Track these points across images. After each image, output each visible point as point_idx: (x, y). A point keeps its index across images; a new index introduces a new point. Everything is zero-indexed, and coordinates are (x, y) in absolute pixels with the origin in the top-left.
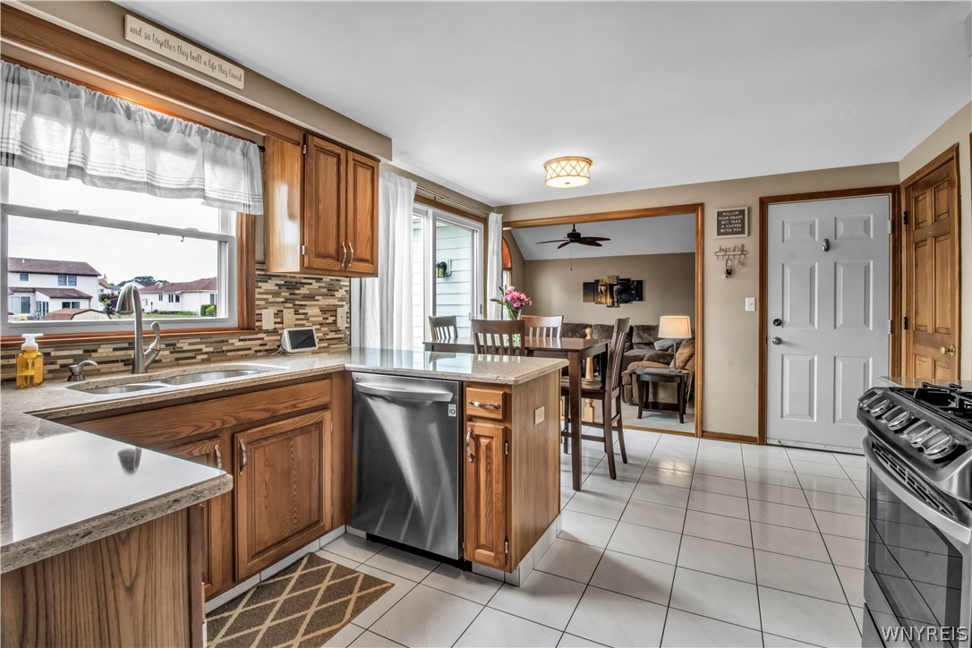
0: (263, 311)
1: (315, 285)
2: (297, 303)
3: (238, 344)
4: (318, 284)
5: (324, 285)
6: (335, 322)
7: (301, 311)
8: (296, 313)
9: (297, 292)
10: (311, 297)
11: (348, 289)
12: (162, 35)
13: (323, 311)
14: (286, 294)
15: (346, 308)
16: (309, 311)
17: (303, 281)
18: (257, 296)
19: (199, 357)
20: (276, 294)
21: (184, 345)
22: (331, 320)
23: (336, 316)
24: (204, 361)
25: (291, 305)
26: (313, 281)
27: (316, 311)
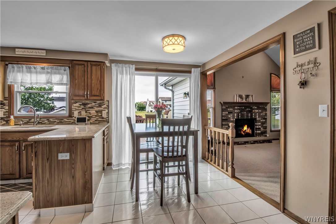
0: (74, 112)
1: (94, 104)
2: (86, 109)
3: (66, 120)
4: (95, 104)
5: (97, 104)
6: (102, 115)
7: (88, 112)
8: (86, 112)
9: (86, 106)
10: (92, 108)
11: (108, 105)
12: (23, 50)
13: (97, 112)
14: (83, 107)
15: (107, 111)
16: (91, 112)
17: (89, 103)
18: (73, 108)
19: (55, 123)
20: (79, 107)
21: (51, 120)
22: (100, 114)
23: (102, 113)
24: (56, 124)
25: (84, 110)
26: (93, 103)
27: (94, 112)
